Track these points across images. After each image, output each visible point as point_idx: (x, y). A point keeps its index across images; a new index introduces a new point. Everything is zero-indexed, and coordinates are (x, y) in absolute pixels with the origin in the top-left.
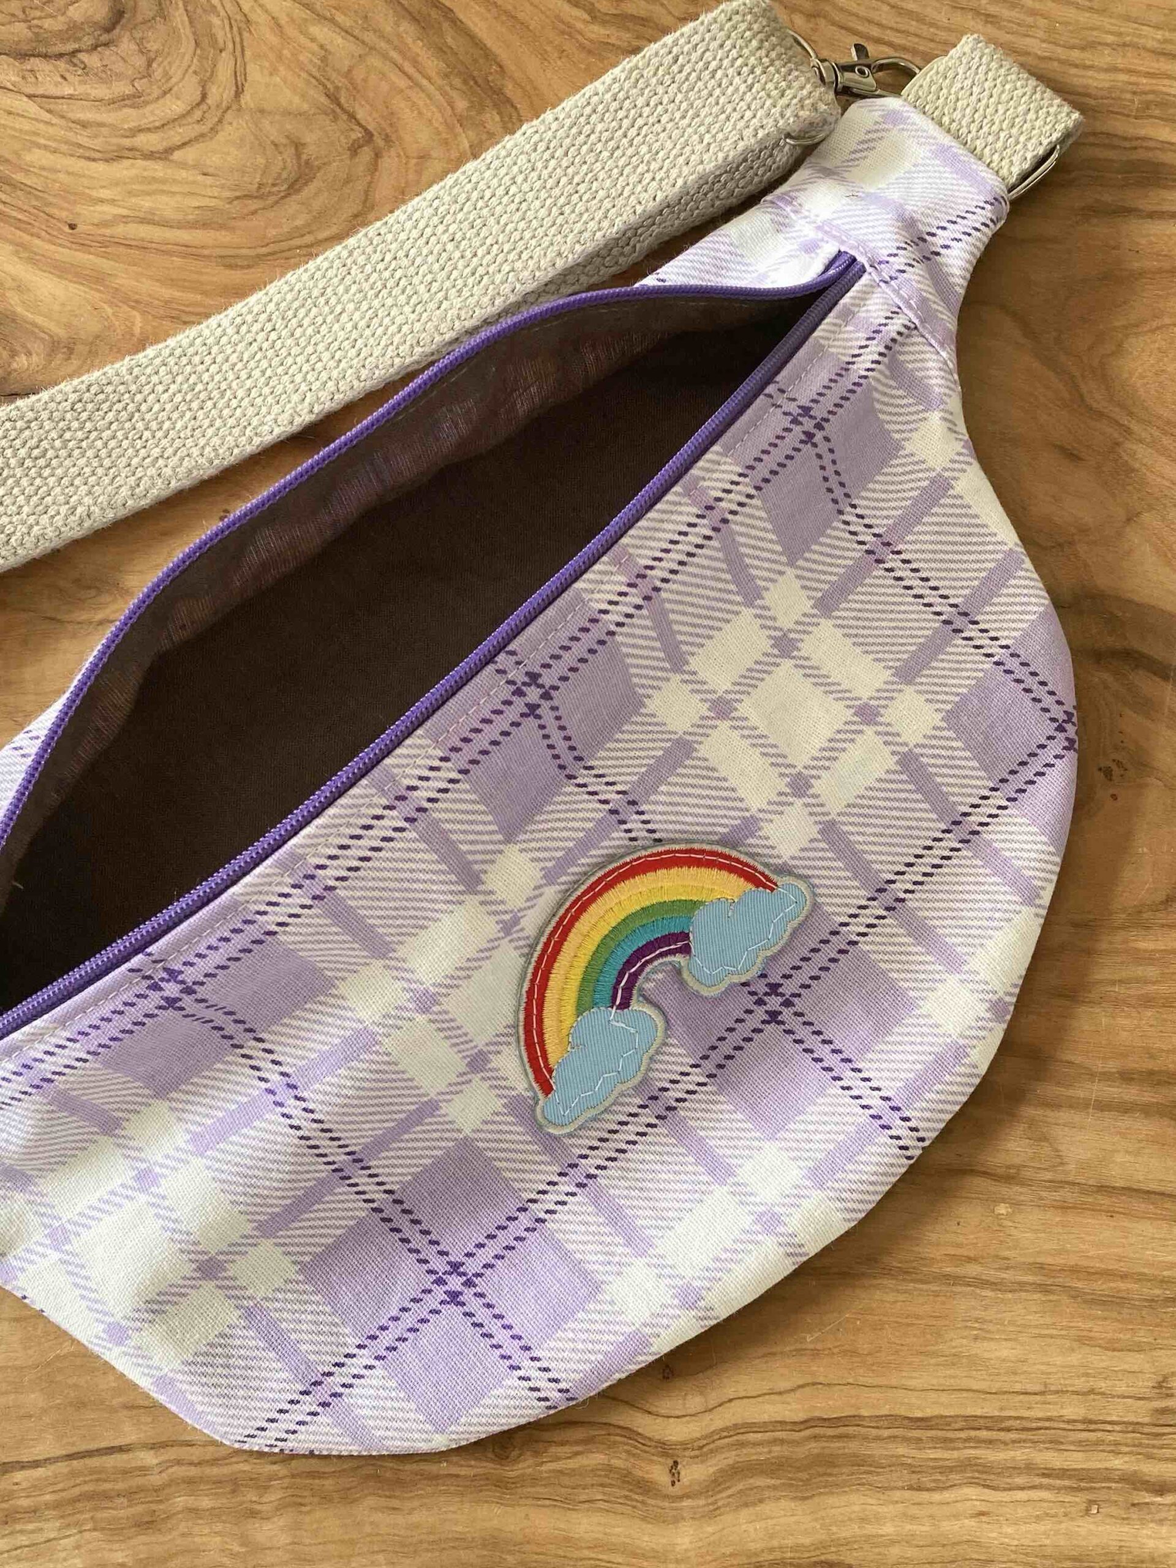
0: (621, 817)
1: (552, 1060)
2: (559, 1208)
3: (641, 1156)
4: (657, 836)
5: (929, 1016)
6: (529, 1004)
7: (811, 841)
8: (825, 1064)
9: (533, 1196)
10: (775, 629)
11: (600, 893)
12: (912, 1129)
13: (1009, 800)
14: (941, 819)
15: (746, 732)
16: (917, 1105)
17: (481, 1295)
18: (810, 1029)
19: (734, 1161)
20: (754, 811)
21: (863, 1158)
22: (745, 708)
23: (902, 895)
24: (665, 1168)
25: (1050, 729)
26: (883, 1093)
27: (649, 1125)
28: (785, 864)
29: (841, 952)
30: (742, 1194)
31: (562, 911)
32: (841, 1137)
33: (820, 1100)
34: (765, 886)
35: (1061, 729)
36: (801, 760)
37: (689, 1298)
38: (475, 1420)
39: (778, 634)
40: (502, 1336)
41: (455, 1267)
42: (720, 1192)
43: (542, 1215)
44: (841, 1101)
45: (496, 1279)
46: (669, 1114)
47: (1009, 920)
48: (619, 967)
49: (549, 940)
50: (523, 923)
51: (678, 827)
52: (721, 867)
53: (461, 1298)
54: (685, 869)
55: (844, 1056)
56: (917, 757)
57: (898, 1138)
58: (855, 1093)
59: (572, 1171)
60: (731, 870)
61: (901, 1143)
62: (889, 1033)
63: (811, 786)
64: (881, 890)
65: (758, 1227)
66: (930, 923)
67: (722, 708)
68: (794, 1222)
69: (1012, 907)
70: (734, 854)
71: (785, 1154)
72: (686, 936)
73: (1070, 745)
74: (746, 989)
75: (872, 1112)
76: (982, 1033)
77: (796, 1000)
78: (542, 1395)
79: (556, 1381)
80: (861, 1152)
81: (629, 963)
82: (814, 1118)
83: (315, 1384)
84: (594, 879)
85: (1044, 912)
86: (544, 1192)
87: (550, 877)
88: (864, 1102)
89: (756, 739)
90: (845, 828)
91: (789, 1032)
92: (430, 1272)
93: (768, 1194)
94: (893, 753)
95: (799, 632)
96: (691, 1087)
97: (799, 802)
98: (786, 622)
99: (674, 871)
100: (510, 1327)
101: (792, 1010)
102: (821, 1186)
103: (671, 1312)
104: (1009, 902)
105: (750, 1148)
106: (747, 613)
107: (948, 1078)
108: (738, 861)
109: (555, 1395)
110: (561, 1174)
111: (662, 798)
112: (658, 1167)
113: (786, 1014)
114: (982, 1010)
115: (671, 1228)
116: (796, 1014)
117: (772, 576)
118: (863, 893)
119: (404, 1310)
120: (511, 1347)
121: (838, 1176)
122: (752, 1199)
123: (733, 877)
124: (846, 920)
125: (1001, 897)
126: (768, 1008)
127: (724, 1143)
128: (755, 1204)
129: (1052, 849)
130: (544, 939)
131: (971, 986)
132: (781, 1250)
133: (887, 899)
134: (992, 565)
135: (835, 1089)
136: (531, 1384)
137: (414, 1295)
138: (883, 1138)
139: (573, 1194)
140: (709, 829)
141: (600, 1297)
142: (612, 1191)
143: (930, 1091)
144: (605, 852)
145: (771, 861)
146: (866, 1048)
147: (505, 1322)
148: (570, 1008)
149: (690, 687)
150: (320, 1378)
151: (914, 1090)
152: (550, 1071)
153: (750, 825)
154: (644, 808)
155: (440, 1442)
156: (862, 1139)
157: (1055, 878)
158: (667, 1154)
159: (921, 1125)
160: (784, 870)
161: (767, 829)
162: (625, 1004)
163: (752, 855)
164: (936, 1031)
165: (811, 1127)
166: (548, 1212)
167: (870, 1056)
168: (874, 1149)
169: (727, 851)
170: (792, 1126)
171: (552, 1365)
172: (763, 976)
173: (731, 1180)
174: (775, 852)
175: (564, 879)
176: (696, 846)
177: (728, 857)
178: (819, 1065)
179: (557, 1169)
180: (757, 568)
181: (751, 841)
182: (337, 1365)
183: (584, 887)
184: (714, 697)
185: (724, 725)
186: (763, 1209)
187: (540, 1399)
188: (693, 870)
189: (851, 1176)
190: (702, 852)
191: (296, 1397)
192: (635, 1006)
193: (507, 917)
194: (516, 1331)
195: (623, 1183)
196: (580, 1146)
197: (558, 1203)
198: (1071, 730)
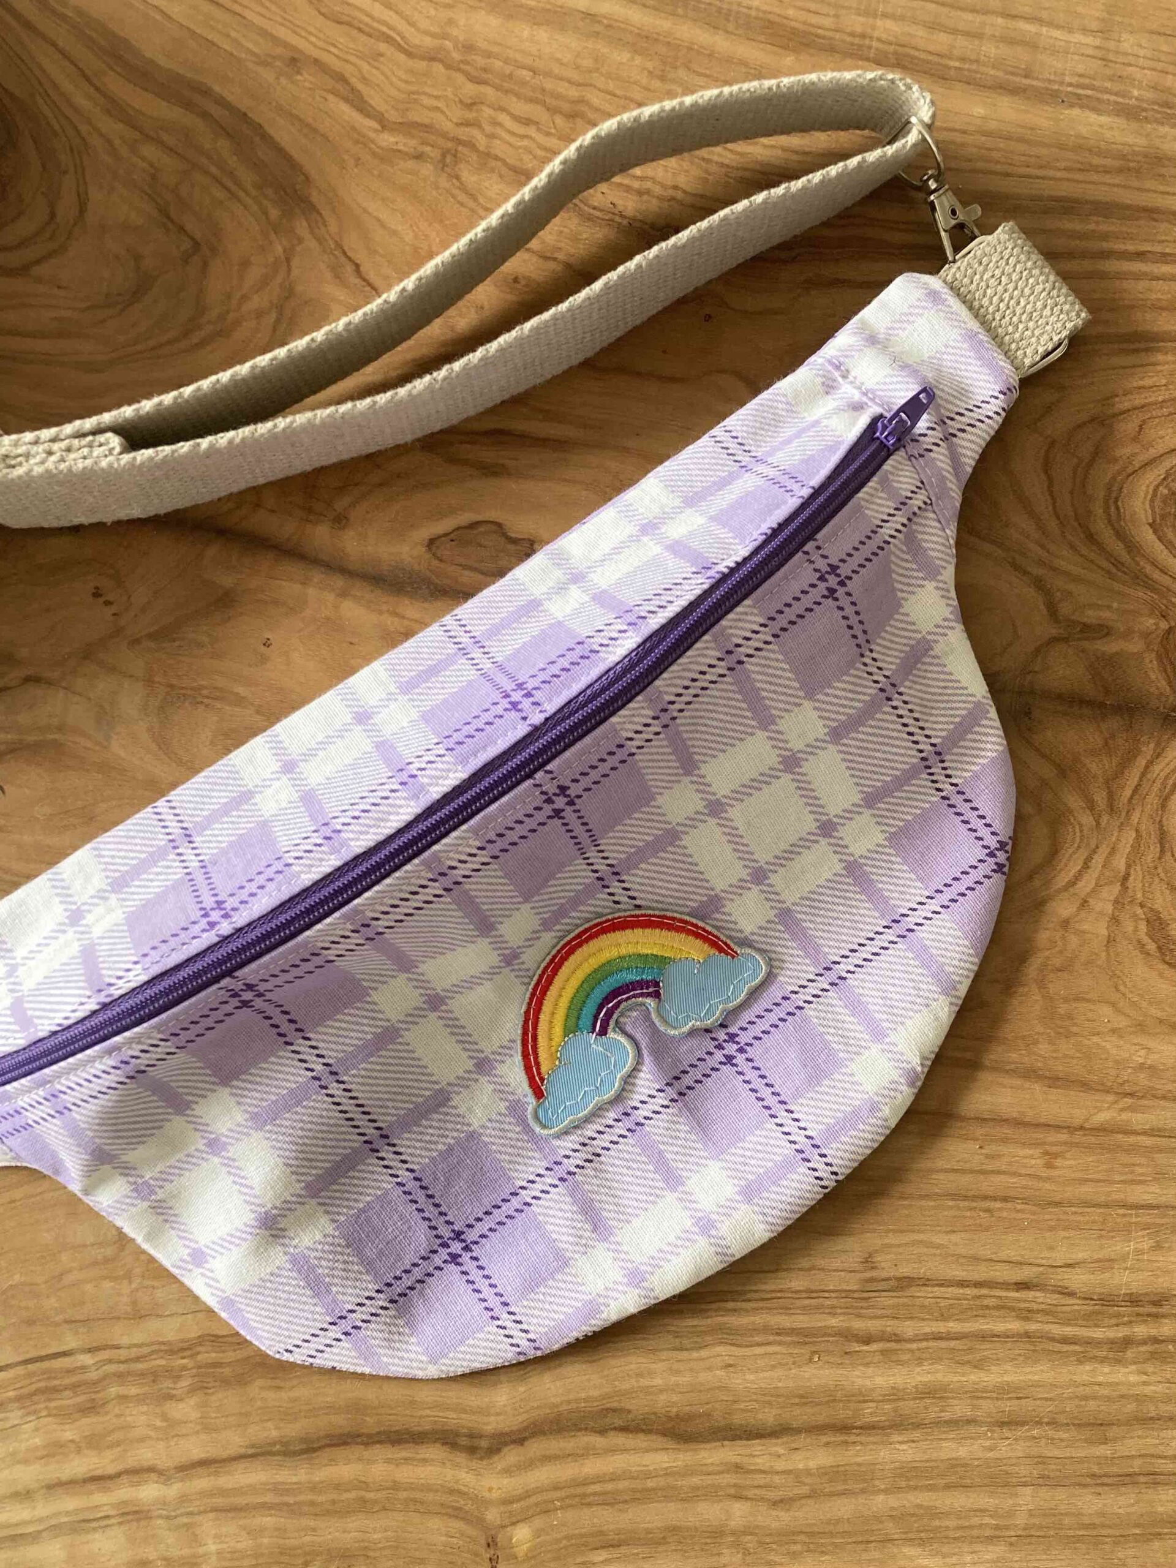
0: (605, 883)
1: (544, 1069)
2: (543, 1195)
3: (611, 1161)
4: (638, 902)
5: (852, 1075)
6: (526, 1022)
7: (768, 922)
8: (765, 1103)
9: (524, 1184)
10: (786, 749)
11: (587, 941)
12: (827, 1164)
13: (942, 907)
14: (883, 917)
15: (727, 830)
16: (834, 1145)
17: (476, 1259)
18: (757, 1073)
19: (684, 1174)
20: (718, 891)
21: (785, 1183)
22: (735, 813)
23: (844, 975)
24: (630, 1172)
25: (982, 854)
26: (807, 1133)
27: (621, 1136)
28: (746, 938)
29: (789, 1014)
30: (687, 1200)
31: (554, 952)
32: (770, 1164)
33: (758, 1132)
34: (727, 954)
35: (991, 855)
36: (763, 857)
37: (636, 1277)
38: (461, 1356)
39: (787, 753)
40: (488, 1292)
41: (458, 1235)
42: (670, 1197)
43: (529, 1200)
44: (773, 1134)
45: (488, 1246)
46: (638, 1128)
47: (927, 1006)
48: (599, 1001)
49: (543, 972)
50: (524, 957)
51: (655, 898)
52: (689, 933)
53: (460, 1260)
54: (657, 931)
55: (782, 1098)
56: (861, 865)
57: (815, 1170)
58: (786, 1129)
59: (556, 1167)
60: (697, 936)
61: (817, 1174)
62: (819, 1084)
63: (768, 878)
64: (828, 969)
65: (694, 1229)
66: (864, 999)
67: (716, 808)
68: (724, 1228)
69: (931, 995)
70: (701, 924)
71: (725, 1173)
72: (657, 984)
73: (999, 868)
74: (708, 1035)
75: (797, 1147)
76: (892, 1094)
77: (748, 1048)
78: (514, 1341)
79: (526, 1331)
80: (784, 1177)
81: (607, 1000)
82: (751, 1146)
83: (341, 1318)
84: (581, 929)
85: (960, 1002)
86: (533, 1182)
87: (546, 925)
88: (791, 1138)
89: (734, 837)
90: (799, 916)
91: (740, 1073)
92: (437, 1237)
93: (707, 1202)
94: (841, 861)
95: (806, 753)
96: (657, 1108)
97: (755, 889)
98: (796, 744)
99: (648, 931)
100: (495, 1286)
101: (744, 1056)
102: (749, 1201)
103: (621, 1288)
104: (930, 991)
105: (697, 1164)
106: (761, 734)
107: (861, 1127)
108: (704, 930)
109: (524, 1343)
110: (547, 1169)
111: (641, 873)
112: (625, 1171)
113: (740, 1059)
114: (895, 1075)
115: (628, 1222)
116: (748, 1060)
117: (788, 707)
118: (812, 969)
119: (415, 1265)
120: (494, 1302)
121: (765, 1195)
122: (694, 1205)
123: (698, 942)
124: (796, 989)
125: (925, 987)
126: (725, 1052)
127: (679, 1157)
128: (696, 1210)
129: (971, 951)
130: (539, 972)
131: (890, 1055)
132: (713, 1249)
133: (832, 976)
134: (964, 712)
135: (770, 1124)
136: (506, 1332)
137: (423, 1253)
138: (803, 1169)
139: (556, 1186)
140: (681, 902)
141: (567, 1270)
142: (586, 1187)
143: (845, 1135)
144: (592, 909)
145: (733, 934)
146: (798, 1094)
147: (492, 1281)
148: (558, 1030)
149: (696, 787)
150: (344, 1313)
151: (832, 1133)
152: (542, 1079)
153: (715, 902)
154: (624, 878)
155: (433, 1371)
156: (786, 1166)
157: (972, 975)
158: (633, 1161)
159: (834, 1161)
160: (746, 943)
161: (729, 907)
162: (603, 1032)
163: (718, 928)
164: (857, 1087)
165: (748, 1153)
166: (534, 1198)
167: (801, 1101)
168: (794, 1177)
169: (694, 921)
170: (733, 1150)
171: (523, 1319)
172: (723, 1026)
173: (680, 1188)
174: (737, 927)
175: (558, 927)
176: (669, 914)
177: (696, 926)
178: (760, 1104)
179: (545, 1164)
180: (772, 699)
181: (717, 916)
182: (359, 1304)
183: (572, 935)
184: (713, 798)
185: (712, 822)
186: (700, 1214)
187: (512, 1345)
188: (664, 933)
189: (773, 1196)
190: (673, 919)
191: (326, 1326)
192: (611, 1034)
193: (507, 952)
194: (499, 1290)
195: (594, 1181)
196: (565, 1148)
197: (543, 1191)
198: (1001, 857)
